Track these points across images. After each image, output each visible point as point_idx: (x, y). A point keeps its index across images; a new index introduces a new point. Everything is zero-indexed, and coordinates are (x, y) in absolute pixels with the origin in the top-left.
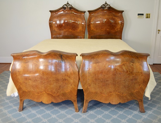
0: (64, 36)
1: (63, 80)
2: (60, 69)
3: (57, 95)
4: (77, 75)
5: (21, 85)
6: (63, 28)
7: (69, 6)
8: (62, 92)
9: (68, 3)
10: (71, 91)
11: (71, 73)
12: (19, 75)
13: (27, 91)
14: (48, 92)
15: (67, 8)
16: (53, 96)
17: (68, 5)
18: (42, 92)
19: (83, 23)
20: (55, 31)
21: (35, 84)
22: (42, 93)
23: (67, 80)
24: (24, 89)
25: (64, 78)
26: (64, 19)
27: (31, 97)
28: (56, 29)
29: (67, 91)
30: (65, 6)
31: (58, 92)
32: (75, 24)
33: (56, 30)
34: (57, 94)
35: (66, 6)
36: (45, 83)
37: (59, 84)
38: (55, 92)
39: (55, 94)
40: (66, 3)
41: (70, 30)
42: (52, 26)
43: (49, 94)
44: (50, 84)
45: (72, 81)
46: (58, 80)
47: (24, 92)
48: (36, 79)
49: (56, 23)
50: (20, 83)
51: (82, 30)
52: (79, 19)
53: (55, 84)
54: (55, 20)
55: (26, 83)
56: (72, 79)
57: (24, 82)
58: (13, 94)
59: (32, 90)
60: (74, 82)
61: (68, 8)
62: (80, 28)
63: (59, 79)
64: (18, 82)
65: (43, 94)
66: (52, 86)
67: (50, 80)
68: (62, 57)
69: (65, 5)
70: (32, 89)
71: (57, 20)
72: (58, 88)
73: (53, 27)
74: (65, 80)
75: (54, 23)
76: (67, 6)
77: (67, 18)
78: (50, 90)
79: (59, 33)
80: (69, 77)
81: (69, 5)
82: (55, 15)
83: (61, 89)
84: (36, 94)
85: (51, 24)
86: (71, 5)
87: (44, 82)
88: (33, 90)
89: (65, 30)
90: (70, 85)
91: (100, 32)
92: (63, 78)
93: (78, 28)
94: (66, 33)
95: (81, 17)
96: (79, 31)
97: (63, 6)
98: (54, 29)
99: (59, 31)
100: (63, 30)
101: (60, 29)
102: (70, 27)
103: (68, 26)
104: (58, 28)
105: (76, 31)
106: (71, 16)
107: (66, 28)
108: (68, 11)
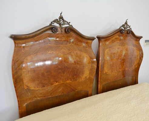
6: (52, 80)
7: (64, 24)
9: (61, 18)
15: (59, 29)
17: (62, 22)
20: (29, 90)
32: (78, 66)
33: (32, 89)
35: (57, 25)
41: (68, 82)
42: (22, 80)
61: (62, 28)
62: (86, 73)
69: (55, 21)
73: (25, 81)
76: (60, 24)
79: (41, 94)
86: (68, 23)
89: (57, 84)
91: (116, 74)
94: (60, 90)
95: (87, 49)
96: (83, 80)
97: (50, 25)
98: (27, 86)
99: (42, 87)
100: (52, 84)
101: (43, 84)
102: (68, 75)
103: (64, 73)
104: (38, 81)
105: (78, 81)
106: (69, 50)
107: (61, 79)
108: (62, 37)
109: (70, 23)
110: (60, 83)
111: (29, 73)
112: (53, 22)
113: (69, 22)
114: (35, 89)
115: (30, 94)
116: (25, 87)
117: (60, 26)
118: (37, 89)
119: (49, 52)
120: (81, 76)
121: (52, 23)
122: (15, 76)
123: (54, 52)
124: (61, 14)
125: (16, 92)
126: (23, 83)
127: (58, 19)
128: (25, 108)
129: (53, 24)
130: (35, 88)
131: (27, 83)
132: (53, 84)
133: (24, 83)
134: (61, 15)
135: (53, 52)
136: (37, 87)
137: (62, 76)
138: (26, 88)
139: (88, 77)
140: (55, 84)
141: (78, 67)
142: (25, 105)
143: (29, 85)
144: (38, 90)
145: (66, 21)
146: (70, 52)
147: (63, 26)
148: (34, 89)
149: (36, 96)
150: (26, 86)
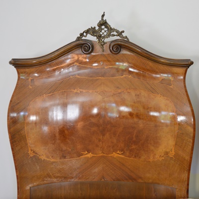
0: (82, 184)
6: (79, 146)
7: (109, 35)
9: (103, 23)
15: (98, 47)
17: (104, 31)
19: (181, 118)
20: (36, 159)
26: (81, 99)
28: (43, 152)
30: (90, 37)
32: (141, 124)
33: (43, 158)
35: (93, 39)
40: (95, 24)
41: (115, 155)
42: (24, 138)
49: (44, 119)
51: (176, 155)
52: (160, 100)
54: (39, 104)
61: (103, 44)
62: (167, 144)
69: (87, 32)
71: (48, 104)
73: (30, 141)
75: (33, 118)
76: (99, 37)
77: (99, 98)
79: (60, 171)
81: (110, 30)
82: (38, 83)
85: (18, 126)
89: (90, 155)
93: (156, 143)
94: (96, 170)
95: (171, 87)
96: (161, 159)
97: (78, 39)
98: (34, 152)
99: (60, 159)
100: (80, 155)
101: (62, 151)
102: (115, 141)
103: (104, 135)
104: (54, 144)
105: (143, 158)
106: (118, 87)
107: (97, 146)
108: (105, 61)
109: (123, 32)
110: (96, 154)
111: (38, 126)
112: (85, 34)
113: (120, 31)
114: (48, 159)
115: (38, 167)
116: (30, 152)
117: (99, 41)
118: (52, 160)
119: (75, 91)
120: (152, 148)
121: (82, 35)
122: (12, 129)
123: (84, 91)
124: (103, 16)
125: (14, 160)
126: (27, 144)
127: (95, 27)
128: (28, 193)
129: (83, 38)
130: (48, 157)
131: (33, 146)
132: (82, 155)
133: (29, 145)
134: (102, 19)
135: (81, 90)
136: (52, 157)
137: (100, 140)
138: (32, 156)
139: (173, 152)
140: (86, 156)
141: (141, 126)
142: (28, 188)
143: (37, 150)
144: (54, 162)
145: (114, 30)
146: (120, 91)
147: (106, 40)
148: (46, 159)
149: (51, 174)
150: (31, 150)
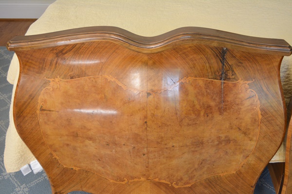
1: (220, 143)
2: (212, 104)
3: (189, 185)
4: (277, 128)
5: (54, 154)
8: (205, 176)
10: (239, 174)
11: (254, 121)
12: (45, 123)
13: (77, 169)
14: (157, 180)
16: (173, 188)
18: (133, 178)
21: (108, 152)
22: (136, 180)
23: (235, 141)
24: (67, 163)
25: (223, 136)
27: (93, 186)
29: (225, 174)
31: (191, 178)
34: (188, 183)
36: (151, 155)
37: (201, 154)
38: (182, 179)
39: (180, 184)
43: (161, 183)
44: (170, 158)
45: (251, 145)
46: (202, 143)
47: (65, 171)
48: (117, 138)
50: (51, 146)
53: (186, 156)
55: (75, 149)
56: (255, 138)
57: (68, 145)
58: (26, 166)
59: (97, 167)
60: (259, 148)
63: (205, 140)
64: (43, 144)
65: (138, 182)
66: (174, 162)
67: (171, 144)
68: (227, 56)
70: (96, 165)
72: (196, 166)
74: (228, 141)
78: (164, 174)
80: (245, 133)
83: (205, 169)
84: (112, 181)
87: (145, 151)
88: (100, 168)
90: (239, 157)
92: (219, 137)
